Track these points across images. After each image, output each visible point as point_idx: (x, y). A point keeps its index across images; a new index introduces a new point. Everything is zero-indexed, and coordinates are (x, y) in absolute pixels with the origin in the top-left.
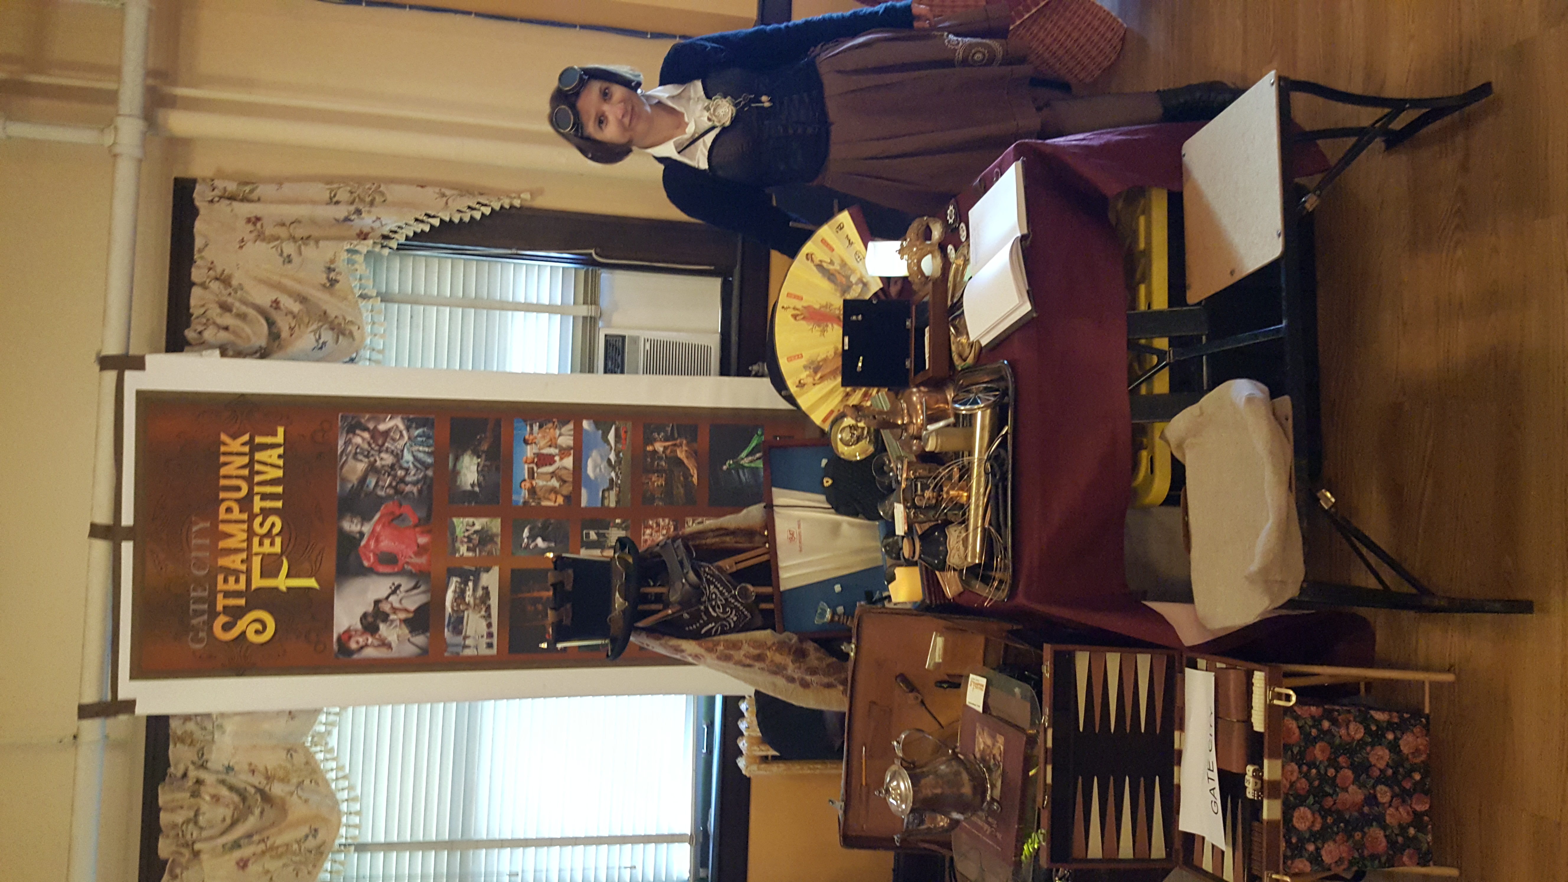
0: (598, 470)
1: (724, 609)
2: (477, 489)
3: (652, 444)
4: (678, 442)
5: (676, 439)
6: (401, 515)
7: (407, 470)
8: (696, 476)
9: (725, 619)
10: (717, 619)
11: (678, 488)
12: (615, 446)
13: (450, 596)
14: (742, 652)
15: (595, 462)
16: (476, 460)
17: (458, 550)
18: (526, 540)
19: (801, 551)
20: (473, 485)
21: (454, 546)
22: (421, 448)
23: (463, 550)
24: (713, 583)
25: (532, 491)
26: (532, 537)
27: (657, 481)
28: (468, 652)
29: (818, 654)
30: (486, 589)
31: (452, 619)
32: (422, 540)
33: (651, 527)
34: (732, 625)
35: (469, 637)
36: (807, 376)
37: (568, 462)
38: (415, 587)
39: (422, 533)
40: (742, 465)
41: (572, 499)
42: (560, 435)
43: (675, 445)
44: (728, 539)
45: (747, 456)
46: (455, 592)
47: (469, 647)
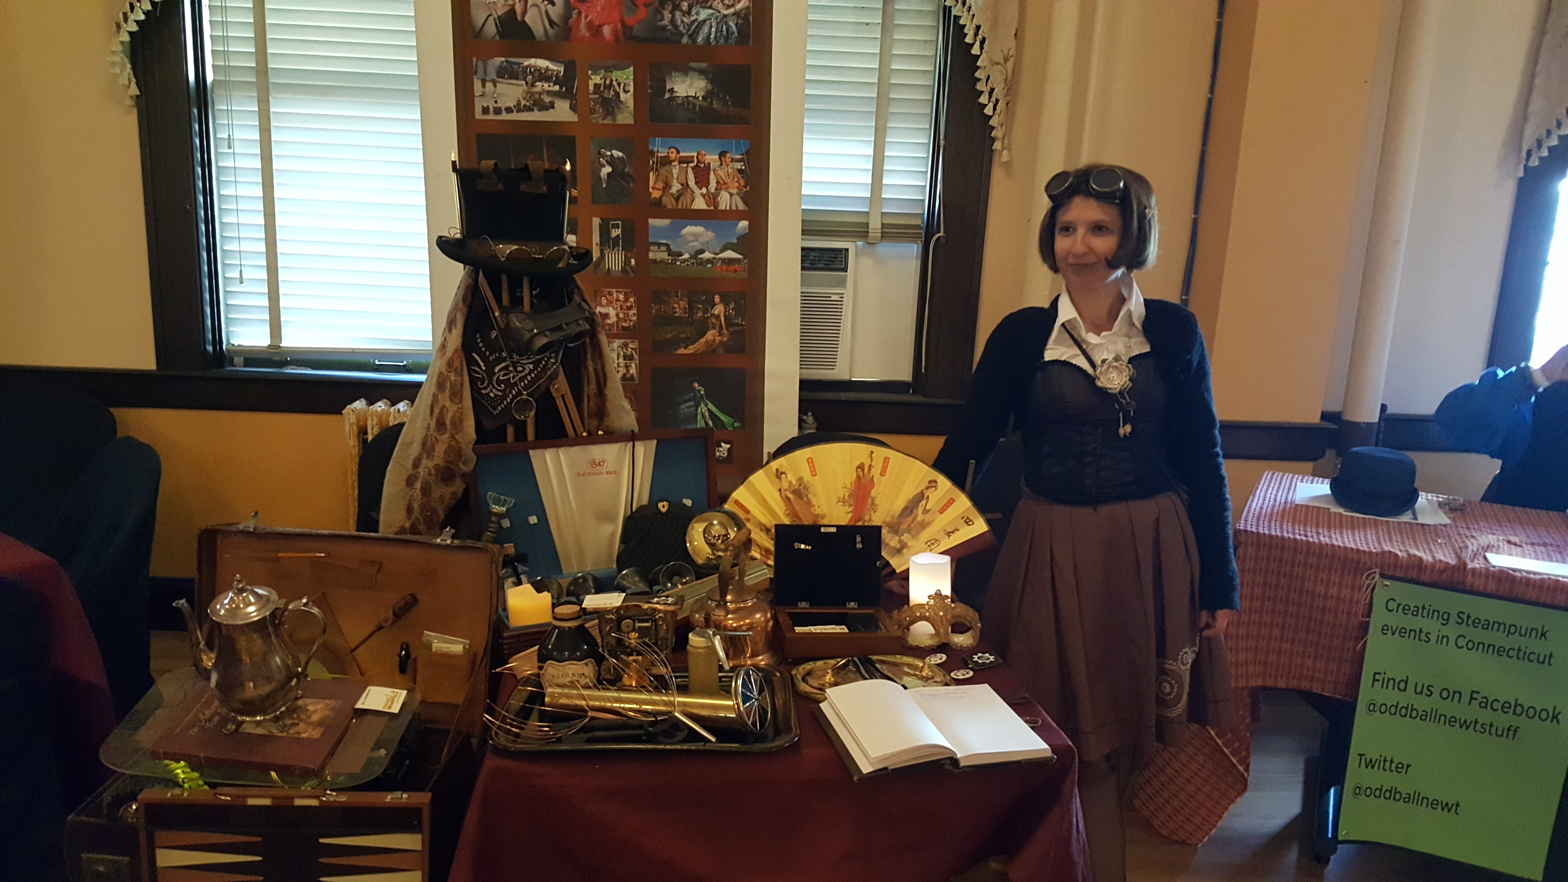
0: (691, 238)
1: (503, 381)
2: (667, 96)
3: (721, 301)
4: (725, 331)
5: (727, 329)
6: (636, 6)
7: (689, 13)
8: (686, 352)
9: (491, 382)
10: (490, 372)
11: (671, 331)
12: (720, 259)
13: (542, 63)
14: (448, 403)
15: (702, 235)
16: (700, 94)
17: (595, 73)
18: (609, 153)
19: (579, 475)
20: (672, 90)
21: (601, 68)
22: (713, 29)
23: (597, 79)
24: (535, 368)
25: (666, 162)
26: (612, 161)
27: (679, 307)
29: (447, 497)
30: (552, 106)
31: (516, 67)
32: (607, 30)
33: (626, 300)
34: (483, 392)
35: (495, 86)
36: (790, 483)
37: (700, 204)
38: (551, 22)
39: (615, 32)
40: (700, 404)
41: (658, 208)
42: (731, 195)
43: (721, 327)
44: (593, 386)
45: (709, 411)
46: (547, 69)
47: (484, 86)
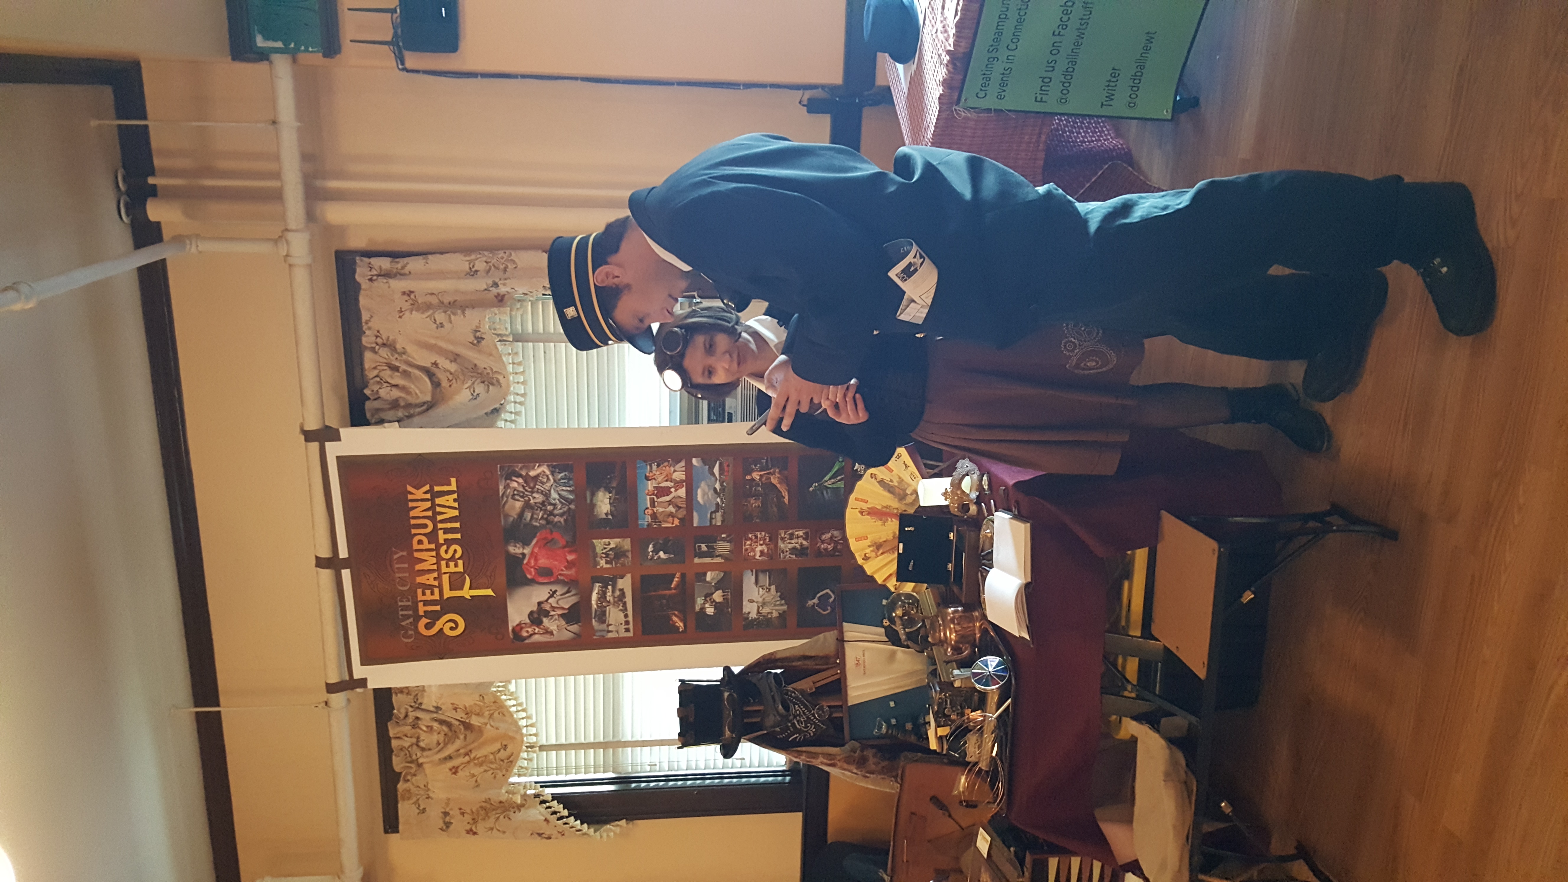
0: (706, 497)
1: (806, 725)
2: (610, 517)
3: (750, 474)
4: (771, 471)
5: (770, 469)
6: (553, 539)
8: (787, 497)
9: (806, 731)
10: (799, 731)
11: (772, 507)
12: (720, 477)
13: (594, 596)
15: (703, 490)
16: (608, 495)
18: (651, 554)
19: (865, 674)
20: (606, 514)
21: (595, 560)
22: (564, 488)
23: (602, 562)
24: (797, 704)
25: (654, 516)
26: (656, 551)
27: (755, 503)
28: (610, 635)
30: (621, 590)
31: (598, 613)
32: (570, 557)
33: (751, 539)
34: (812, 734)
35: (611, 625)
36: (872, 551)
37: (682, 492)
38: (568, 592)
39: (570, 552)
40: (826, 486)
41: (686, 521)
42: (675, 471)
43: (768, 474)
44: (808, 662)
45: (830, 479)
46: (598, 593)
47: (612, 631)
